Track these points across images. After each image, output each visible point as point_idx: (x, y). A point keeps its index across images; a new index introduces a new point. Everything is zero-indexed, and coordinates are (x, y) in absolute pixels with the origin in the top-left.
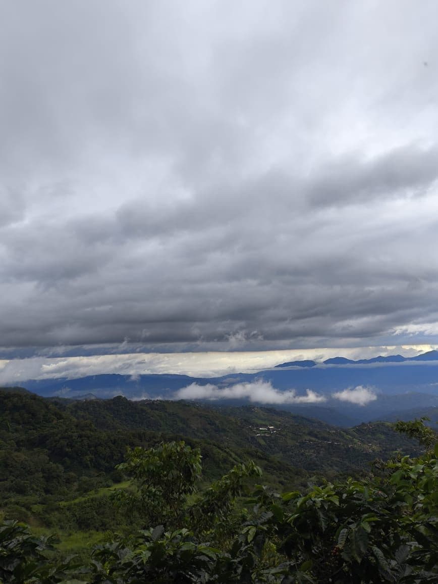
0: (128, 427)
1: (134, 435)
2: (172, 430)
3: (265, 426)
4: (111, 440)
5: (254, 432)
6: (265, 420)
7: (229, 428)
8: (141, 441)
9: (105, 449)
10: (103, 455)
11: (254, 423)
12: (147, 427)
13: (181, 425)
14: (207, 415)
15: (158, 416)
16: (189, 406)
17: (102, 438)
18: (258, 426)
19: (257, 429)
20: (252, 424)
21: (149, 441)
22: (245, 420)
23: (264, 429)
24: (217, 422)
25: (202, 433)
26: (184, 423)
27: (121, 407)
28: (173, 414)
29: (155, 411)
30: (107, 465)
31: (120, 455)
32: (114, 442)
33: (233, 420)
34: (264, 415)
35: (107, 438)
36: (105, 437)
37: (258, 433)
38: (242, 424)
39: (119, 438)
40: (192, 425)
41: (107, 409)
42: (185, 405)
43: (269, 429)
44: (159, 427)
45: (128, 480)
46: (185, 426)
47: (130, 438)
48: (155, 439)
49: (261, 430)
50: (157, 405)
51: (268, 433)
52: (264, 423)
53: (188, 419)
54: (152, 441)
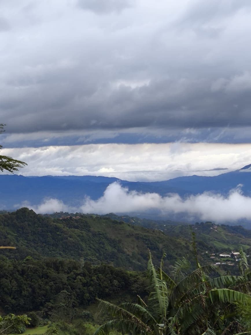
0: (37, 250)
1: (48, 265)
2: (97, 254)
3: (228, 251)
4: (18, 271)
5: (213, 260)
6: (228, 243)
7: (177, 254)
8: (58, 273)
9: (10, 281)
10: (8, 289)
11: (211, 248)
12: (64, 251)
13: (109, 248)
14: (145, 236)
15: (79, 236)
16: (121, 223)
17: (6, 267)
18: (218, 251)
19: (216, 256)
20: (210, 249)
21: (68, 273)
22: (200, 244)
23: (226, 255)
24: (161, 246)
25: (139, 260)
26: (115, 247)
27: (26, 223)
28: (100, 234)
29: (73, 229)
30: (14, 301)
31: (30, 290)
32: (23, 273)
33: (183, 243)
34: (226, 235)
35: (12, 268)
36: (9, 266)
37: (217, 261)
38: (195, 248)
39: (29, 267)
40: (125, 250)
41: (8, 226)
42: (115, 222)
43: (233, 256)
44: (80, 252)
45: (45, 325)
46: (116, 251)
47: (44, 268)
48: (77, 270)
49: (222, 257)
50: (76, 221)
51: (232, 262)
52: (226, 247)
53: (120, 241)
54: (72, 273)
